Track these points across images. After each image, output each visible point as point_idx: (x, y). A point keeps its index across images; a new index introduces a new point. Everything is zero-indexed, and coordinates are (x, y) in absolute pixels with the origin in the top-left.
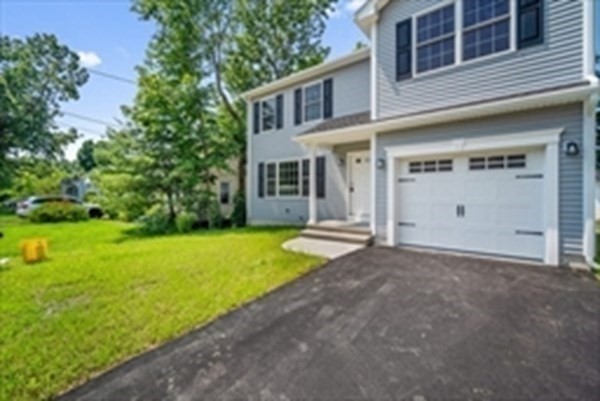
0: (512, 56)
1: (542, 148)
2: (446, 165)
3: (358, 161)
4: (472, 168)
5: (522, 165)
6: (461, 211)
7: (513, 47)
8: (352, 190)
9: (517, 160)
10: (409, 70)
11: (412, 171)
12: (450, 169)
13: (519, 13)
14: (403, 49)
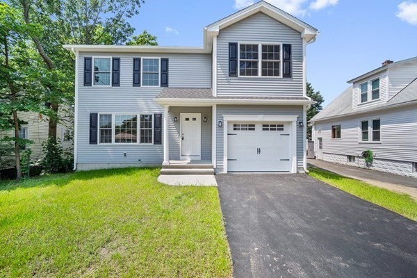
0: (280, 79)
1: (290, 123)
2: (251, 127)
3: (187, 119)
4: (264, 129)
5: (282, 129)
6: (259, 151)
7: (281, 76)
8: (183, 139)
9: (280, 127)
10: (236, 73)
11: (235, 129)
12: (254, 129)
13: (284, 62)
14: (233, 59)
